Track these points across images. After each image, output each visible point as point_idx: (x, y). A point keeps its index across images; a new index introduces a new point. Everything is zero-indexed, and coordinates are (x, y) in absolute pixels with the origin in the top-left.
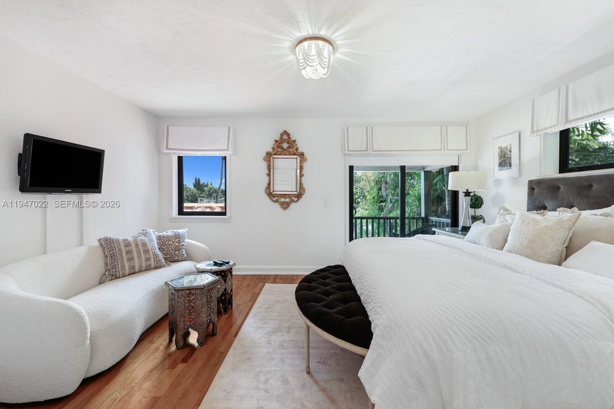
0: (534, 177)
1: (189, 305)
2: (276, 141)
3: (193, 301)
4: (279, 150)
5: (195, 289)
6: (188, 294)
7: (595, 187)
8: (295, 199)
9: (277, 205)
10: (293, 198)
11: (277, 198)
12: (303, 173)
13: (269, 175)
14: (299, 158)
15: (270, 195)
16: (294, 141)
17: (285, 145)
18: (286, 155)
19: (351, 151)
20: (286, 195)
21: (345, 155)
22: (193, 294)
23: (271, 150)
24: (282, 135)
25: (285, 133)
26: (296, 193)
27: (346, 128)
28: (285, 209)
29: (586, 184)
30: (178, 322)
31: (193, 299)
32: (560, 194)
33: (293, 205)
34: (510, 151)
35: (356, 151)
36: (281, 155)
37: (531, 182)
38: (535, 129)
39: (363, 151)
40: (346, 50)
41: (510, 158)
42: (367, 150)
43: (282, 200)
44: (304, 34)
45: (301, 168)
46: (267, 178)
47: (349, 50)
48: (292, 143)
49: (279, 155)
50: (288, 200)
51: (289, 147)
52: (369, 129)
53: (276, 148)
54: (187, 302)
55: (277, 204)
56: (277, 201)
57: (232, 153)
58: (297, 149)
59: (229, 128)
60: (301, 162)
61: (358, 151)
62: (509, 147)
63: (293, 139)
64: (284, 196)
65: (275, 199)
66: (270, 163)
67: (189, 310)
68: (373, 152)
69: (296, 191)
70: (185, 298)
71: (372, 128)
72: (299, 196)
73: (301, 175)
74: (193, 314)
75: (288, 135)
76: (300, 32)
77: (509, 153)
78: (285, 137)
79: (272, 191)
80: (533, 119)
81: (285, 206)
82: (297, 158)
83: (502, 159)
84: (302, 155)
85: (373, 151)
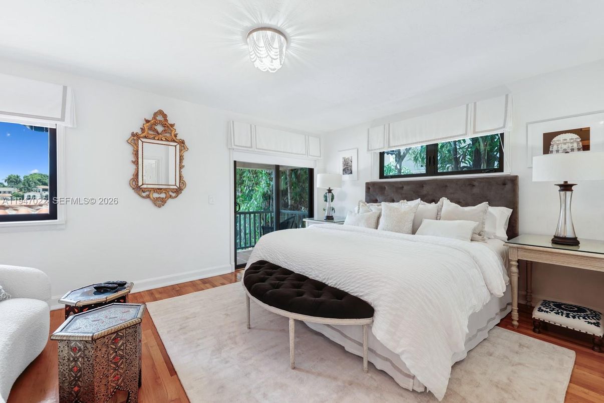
0: (369, 181)
1: (116, 355)
2: (147, 121)
3: (122, 348)
4: (151, 132)
5: (126, 328)
6: (113, 339)
7: (405, 188)
8: (174, 195)
9: (147, 202)
10: (171, 193)
11: (147, 193)
12: (183, 164)
13: (136, 163)
14: (178, 147)
15: (138, 189)
16: (172, 125)
17: (160, 128)
18: (162, 140)
19: (237, 146)
20: (161, 189)
21: (230, 149)
22: (122, 337)
23: (139, 132)
24: (156, 114)
25: (161, 112)
26: (175, 187)
27: (232, 122)
28: (160, 207)
29: (401, 186)
30: (96, 389)
31: (123, 344)
32: (386, 192)
33: (170, 202)
34: (351, 162)
35: (241, 146)
36: (154, 139)
37: (367, 184)
38: (370, 149)
39: (248, 147)
40: (291, 52)
41: (351, 166)
42: (251, 147)
43: (156, 195)
44: (272, 23)
45: (181, 158)
46: (133, 167)
47: (294, 55)
48: (169, 128)
49: (150, 139)
50: (163, 195)
51: (165, 131)
52: (253, 126)
53: (146, 130)
54: (112, 352)
55: (147, 200)
56: (148, 197)
57: (70, 126)
58: (176, 136)
59: (65, 88)
60: (181, 151)
61: (243, 147)
62: (350, 158)
63: (171, 121)
64: (159, 190)
65: (144, 194)
66: (138, 147)
67: (115, 363)
68: (257, 150)
69: (175, 185)
70: (108, 347)
71: (255, 126)
72: (178, 191)
73: (181, 167)
74: (122, 366)
75: (165, 116)
76: (270, 20)
77: (350, 162)
78: (160, 118)
79: (140, 184)
80: (368, 142)
81: (160, 203)
82: (176, 146)
83: (346, 167)
84: (182, 143)
85: (256, 148)
